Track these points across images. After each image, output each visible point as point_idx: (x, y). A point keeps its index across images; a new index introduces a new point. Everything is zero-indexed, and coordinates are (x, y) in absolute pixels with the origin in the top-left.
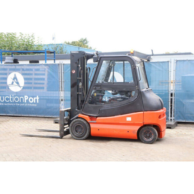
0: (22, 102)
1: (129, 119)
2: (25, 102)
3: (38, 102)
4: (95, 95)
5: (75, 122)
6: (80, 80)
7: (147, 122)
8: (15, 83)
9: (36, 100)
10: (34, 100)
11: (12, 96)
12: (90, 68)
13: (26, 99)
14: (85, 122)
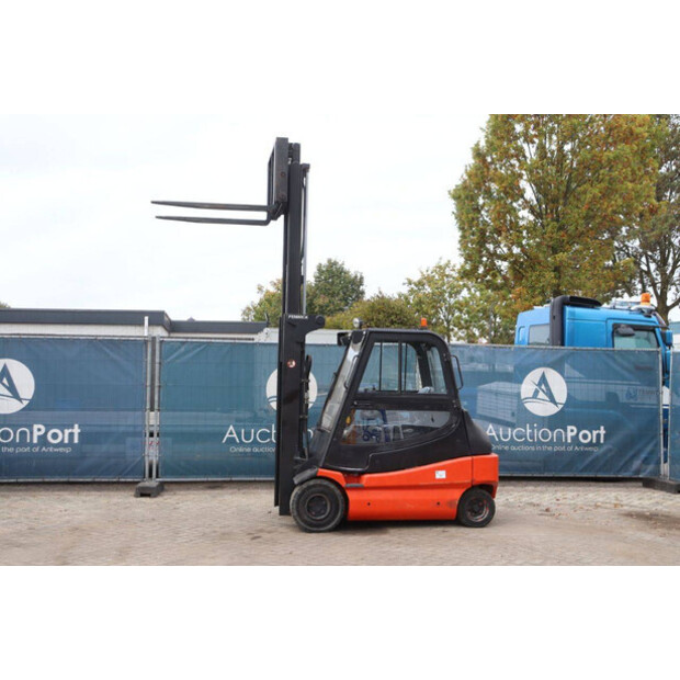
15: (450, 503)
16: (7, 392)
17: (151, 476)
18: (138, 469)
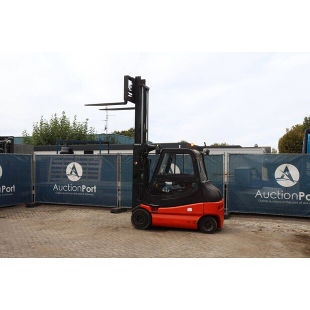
0: (80, 192)
1: (190, 210)
2: (83, 191)
3: (95, 191)
4: (157, 186)
5: (137, 211)
6: (142, 172)
7: (207, 212)
8: (73, 173)
9: (93, 189)
10: (91, 190)
11: (70, 185)
12: (151, 160)
13: (83, 189)
14: (146, 212)
15: (194, 222)
16: (75, 174)
17: (119, 206)
18: (115, 203)
